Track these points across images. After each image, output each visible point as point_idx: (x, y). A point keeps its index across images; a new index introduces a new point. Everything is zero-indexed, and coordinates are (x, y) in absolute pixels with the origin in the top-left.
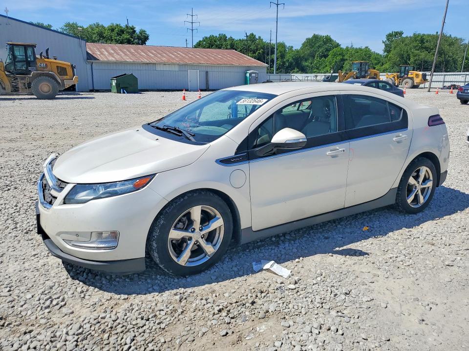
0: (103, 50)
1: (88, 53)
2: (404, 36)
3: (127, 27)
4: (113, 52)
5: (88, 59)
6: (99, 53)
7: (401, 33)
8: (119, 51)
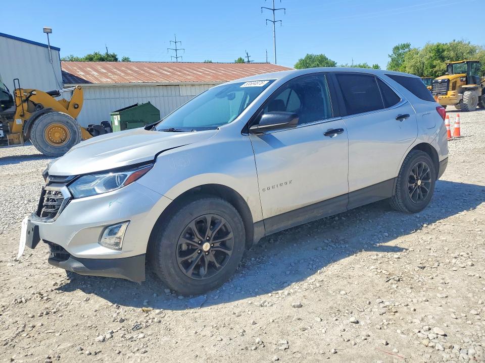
0: (89, 69)
1: (64, 74)
2: (411, 47)
3: (107, 54)
4: (105, 71)
5: (64, 82)
6: (82, 74)
7: (408, 46)
8: (115, 70)
